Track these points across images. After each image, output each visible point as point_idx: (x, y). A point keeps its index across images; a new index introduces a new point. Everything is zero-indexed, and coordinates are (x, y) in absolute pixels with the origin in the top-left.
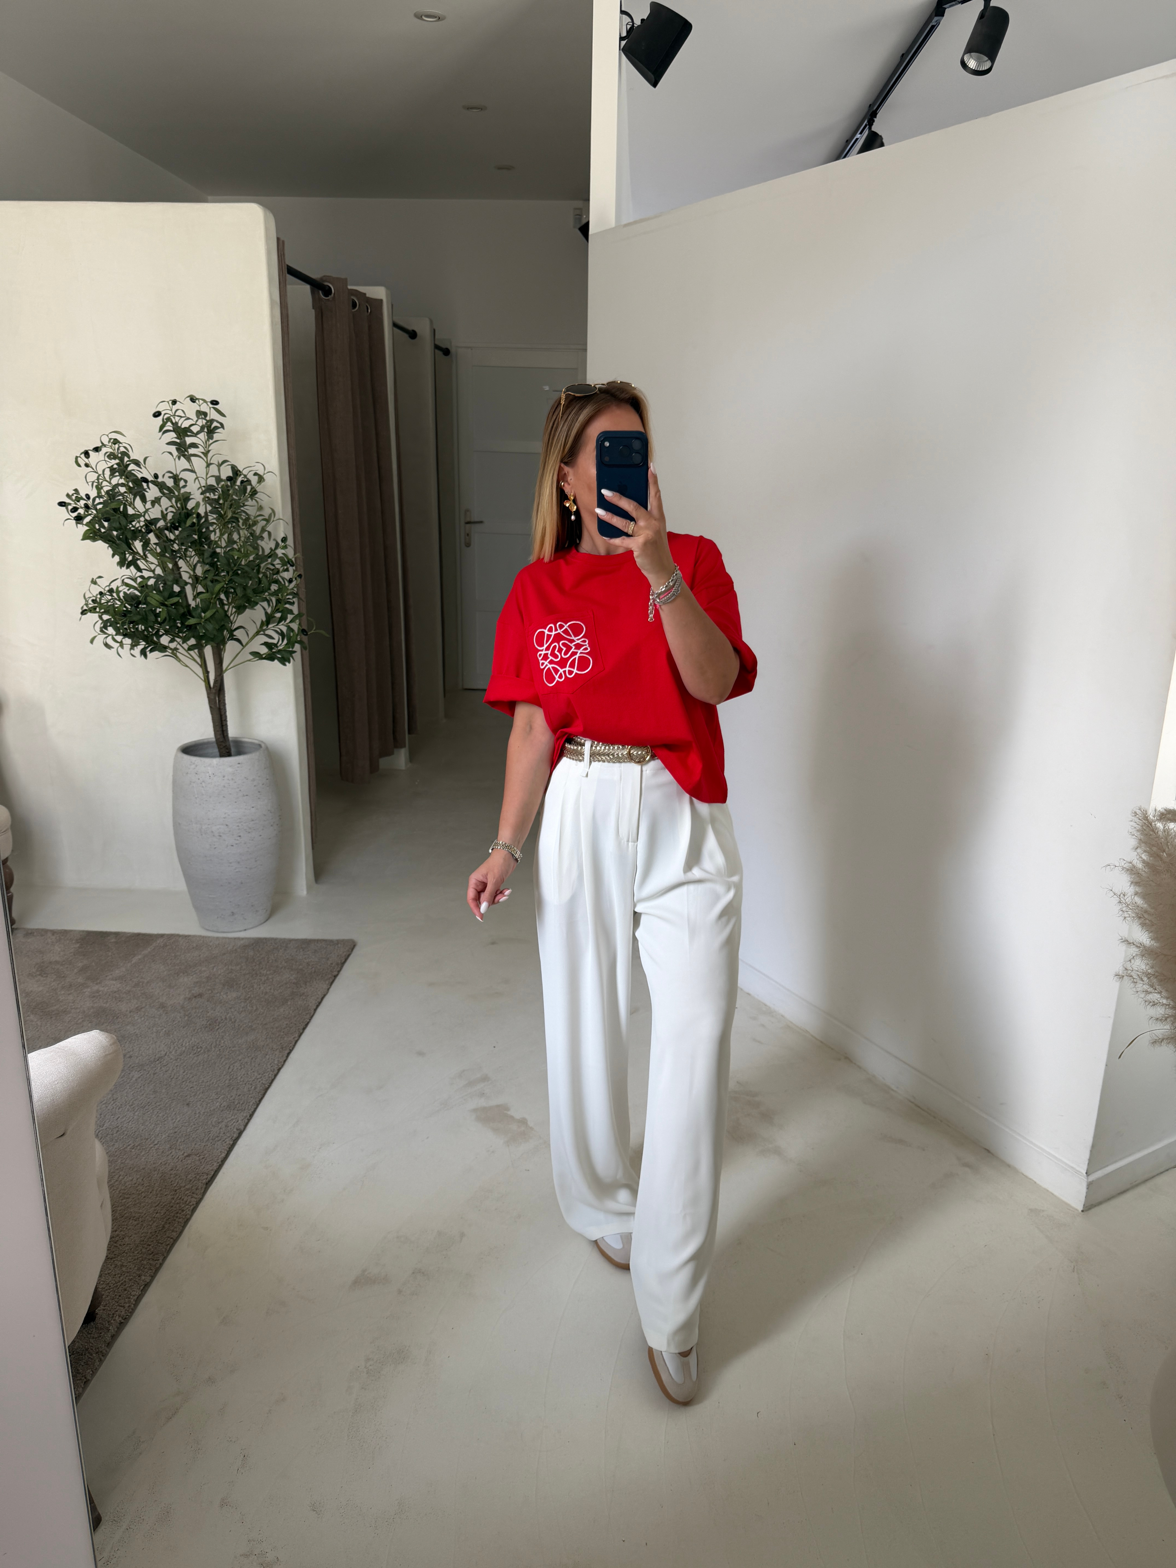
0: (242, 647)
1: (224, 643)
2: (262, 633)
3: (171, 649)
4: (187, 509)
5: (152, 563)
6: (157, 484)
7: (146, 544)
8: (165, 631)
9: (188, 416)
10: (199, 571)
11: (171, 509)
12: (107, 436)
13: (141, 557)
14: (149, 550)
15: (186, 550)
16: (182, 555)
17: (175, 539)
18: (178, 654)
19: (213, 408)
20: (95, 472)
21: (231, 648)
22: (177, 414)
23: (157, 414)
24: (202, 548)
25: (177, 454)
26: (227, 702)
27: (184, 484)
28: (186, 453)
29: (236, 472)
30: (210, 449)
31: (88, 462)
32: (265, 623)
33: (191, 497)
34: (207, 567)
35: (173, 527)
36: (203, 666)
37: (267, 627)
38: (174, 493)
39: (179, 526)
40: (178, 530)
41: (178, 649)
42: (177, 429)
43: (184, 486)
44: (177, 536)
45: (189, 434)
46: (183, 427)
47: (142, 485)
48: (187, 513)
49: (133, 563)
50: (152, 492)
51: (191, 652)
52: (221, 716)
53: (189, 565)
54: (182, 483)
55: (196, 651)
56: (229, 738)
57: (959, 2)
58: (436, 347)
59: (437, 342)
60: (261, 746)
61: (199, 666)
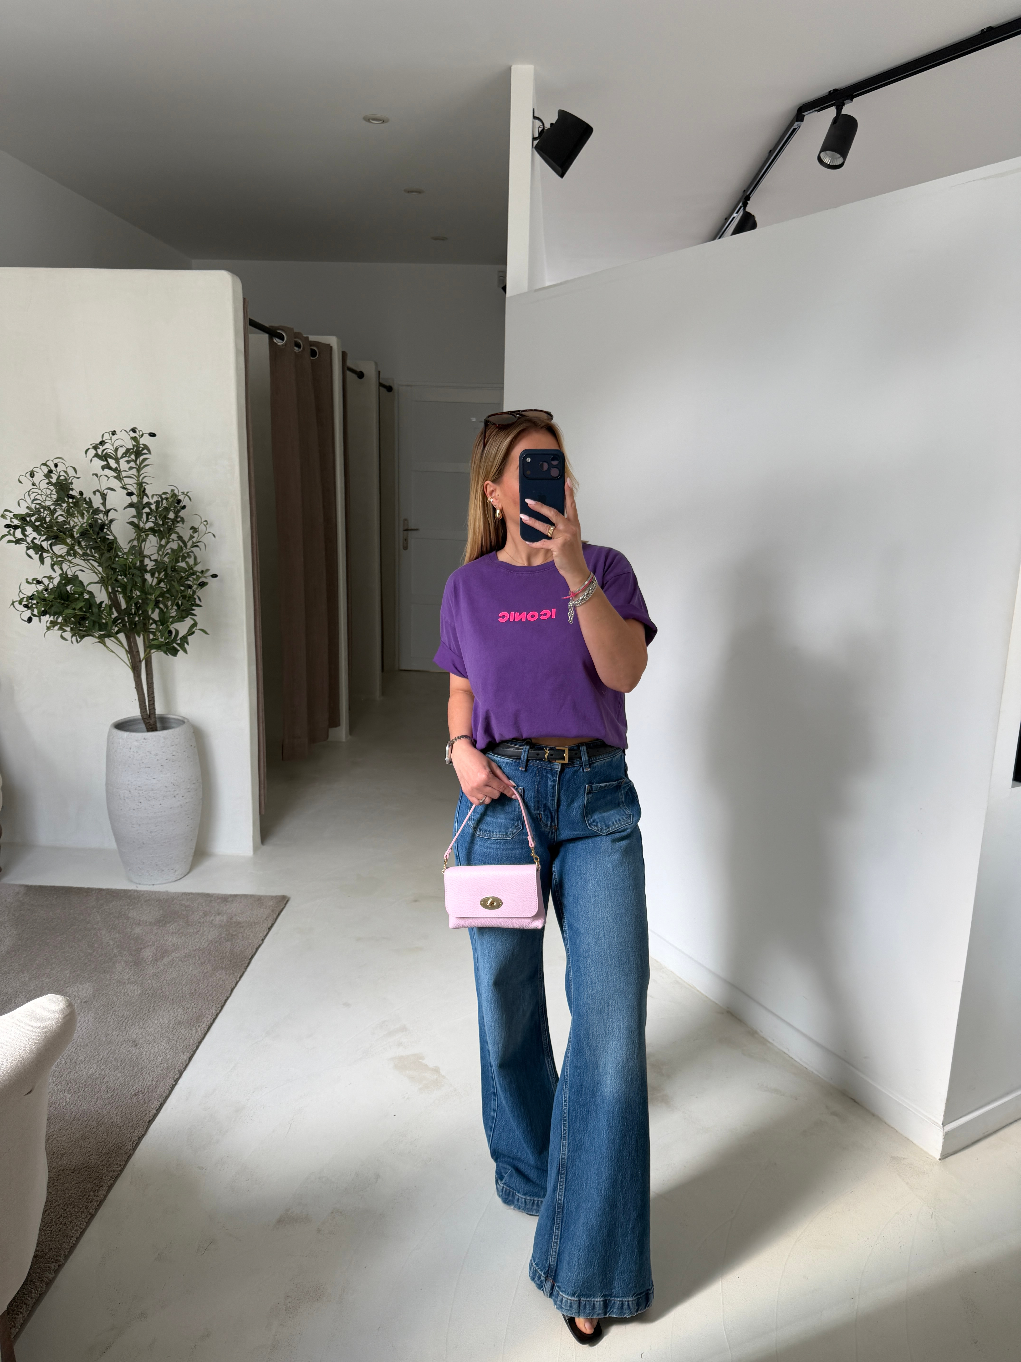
52: (149, 699)
56: (157, 716)
57: (816, 109)
58: (381, 385)
59: (382, 381)
60: (184, 722)
61: (126, 654)
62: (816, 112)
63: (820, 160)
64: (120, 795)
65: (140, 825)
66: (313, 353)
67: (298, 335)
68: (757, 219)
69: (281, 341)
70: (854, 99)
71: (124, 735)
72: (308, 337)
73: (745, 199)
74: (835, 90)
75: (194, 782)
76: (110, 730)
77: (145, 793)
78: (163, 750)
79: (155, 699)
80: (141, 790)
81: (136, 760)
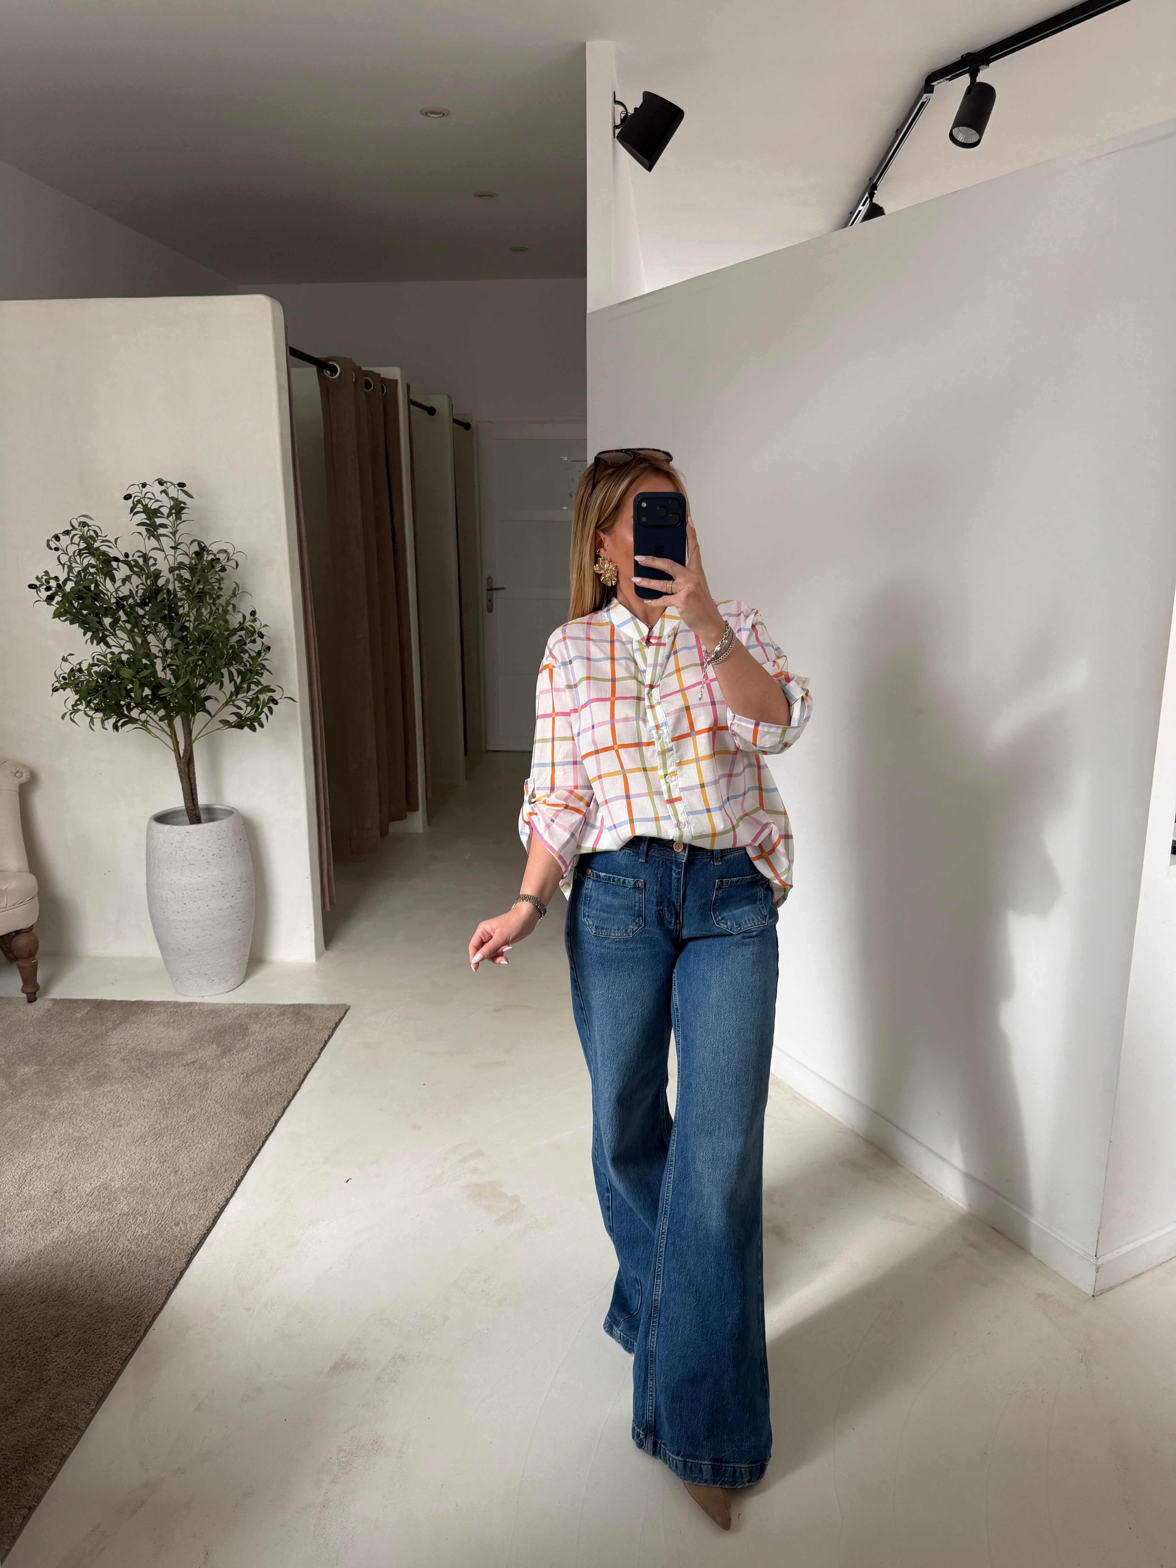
0: (210, 718)
1: (194, 715)
2: (231, 703)
3: (140, 720)
4: (158, 586)
5: (122, 639)
6: (128, 563)
7: (116, 620)
8: (135, 704)
9: (157, 498)
10: (169, 645)
11: (141, 586)
12: (76, 520)
13: (112, 633)
14: (118, 627)
15: (156, 625)
16: (152, 630)
17: (145, 615)
18: (148, 726)
19: (181, 490)
20: (65, 553)
21: (200, 718)
22: (146, 496)
23: (127, 497)
24: (172, 622)
25: (146, 534)
26: (196, 771)
27: (154, 562)
28: (155, 533)
29: (203, 549)
30: (177, 529)
31: (57, 543)
32: (235, 693)
33: (161, 575)
34: (177, 641)
35: (143, 604)
36: (173, 736)
37: (237, 697)
38: (145, 571)
39: (150, 602)
40: (148, 606)
41: (148, 721)
42: (146, 510)
43: (154, 565)
44: (147, 611)
45: (159, 515)
46: (152, 508)
47: (111, 565)
48: (158, 590)
49: (103, 640)
50: (122, 572)
51: (161, 723)
52: (190, 784)
53: (159, 640)
54: (151, 562)
55: (166, 721)
56: (200, 805)
57: (948, 77)
58: (456, 421)
59: (455, 418)
60: (232, 813)
61: (168, 737)
62: (948, 81)
63: (952, 137)
64: (161, 897)
65: (185, 929)
66: (367, 385)
69: (333, 374)
70: (992, 64)
71: (165, 828)
73: (872, 189)
74: (970, 54)
75: (245, 880)
76: (149, 823)
77: (191, 893)
78: (209, 845)
79: (198, 788)
80: (185, 890)
81: (179, 856)
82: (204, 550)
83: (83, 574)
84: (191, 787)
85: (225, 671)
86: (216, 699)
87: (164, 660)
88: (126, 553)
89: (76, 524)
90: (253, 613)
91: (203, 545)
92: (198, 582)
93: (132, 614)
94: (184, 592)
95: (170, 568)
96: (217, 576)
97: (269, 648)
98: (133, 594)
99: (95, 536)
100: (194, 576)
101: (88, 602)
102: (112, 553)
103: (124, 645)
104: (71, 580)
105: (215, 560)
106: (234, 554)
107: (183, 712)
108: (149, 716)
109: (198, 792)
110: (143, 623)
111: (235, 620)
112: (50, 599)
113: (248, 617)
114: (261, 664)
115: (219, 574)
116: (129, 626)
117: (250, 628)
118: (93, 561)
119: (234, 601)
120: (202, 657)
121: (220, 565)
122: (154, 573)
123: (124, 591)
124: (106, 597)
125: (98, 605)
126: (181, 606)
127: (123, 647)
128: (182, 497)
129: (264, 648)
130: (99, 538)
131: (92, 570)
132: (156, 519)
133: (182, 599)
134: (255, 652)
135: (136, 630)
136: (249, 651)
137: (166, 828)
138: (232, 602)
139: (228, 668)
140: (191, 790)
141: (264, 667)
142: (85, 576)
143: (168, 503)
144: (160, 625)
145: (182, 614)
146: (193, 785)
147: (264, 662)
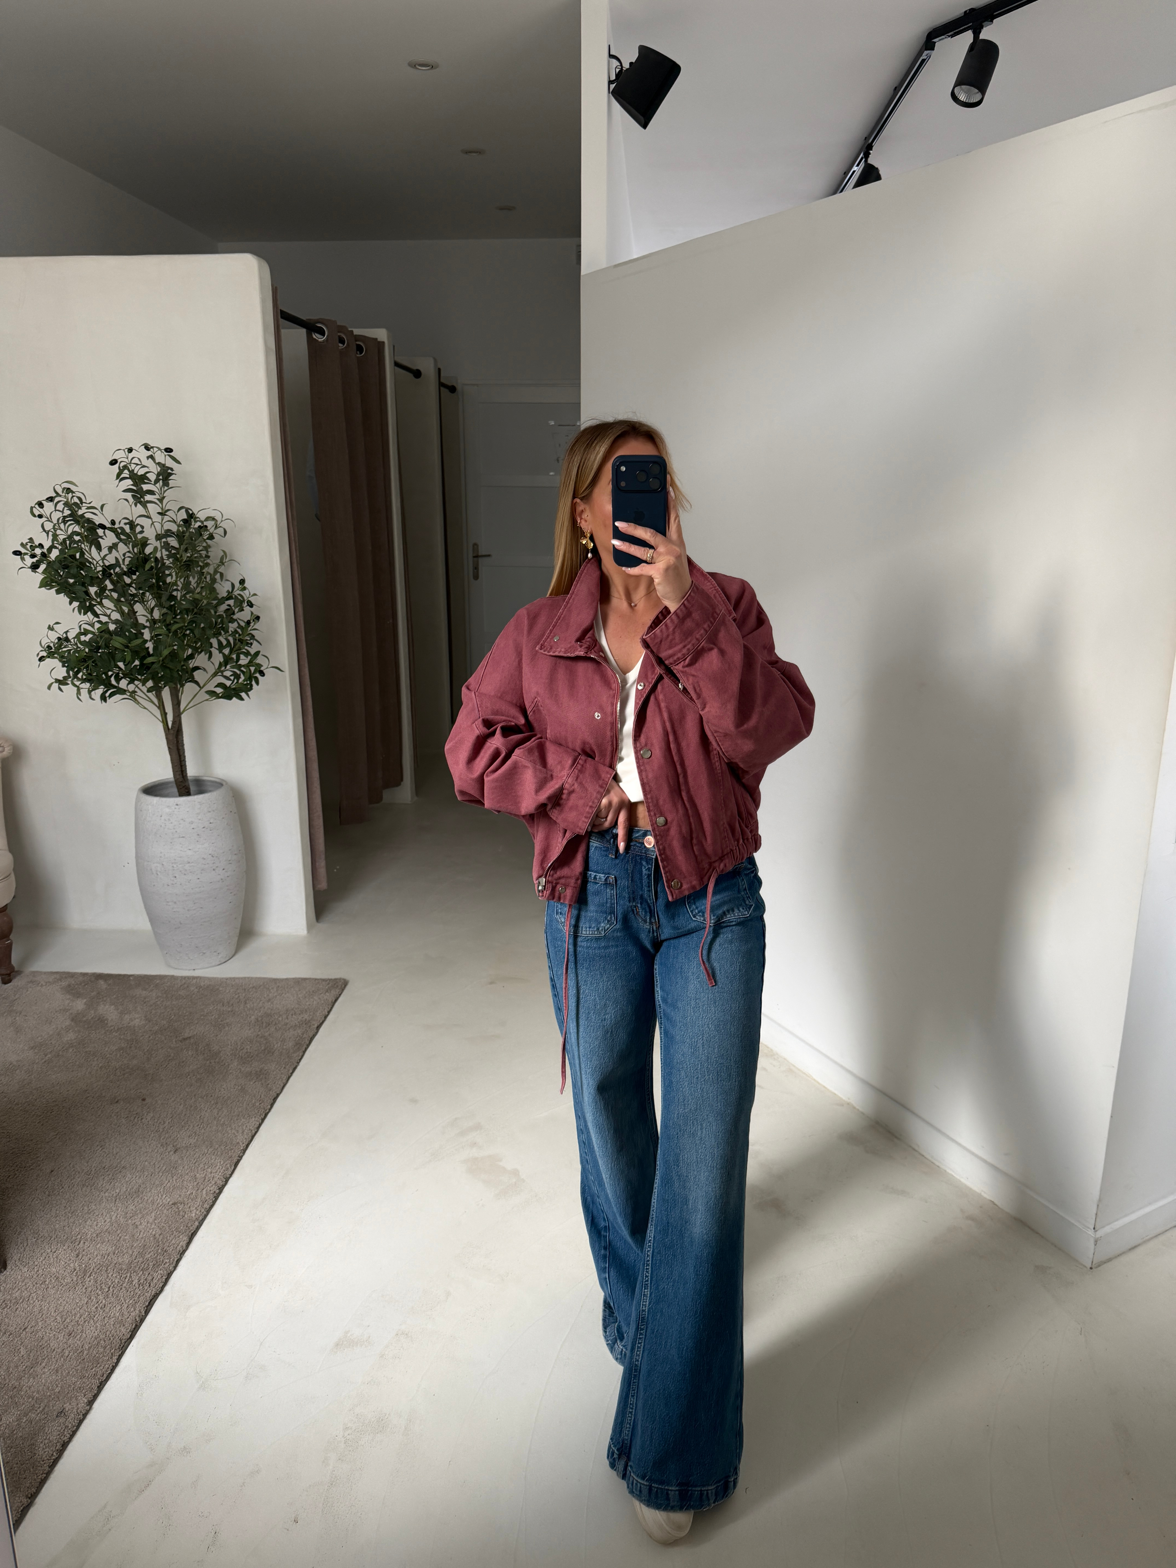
0: (199, 689)
1: (182, 686)
2: (219, 674)
3: (128, 691)
4: (145, 554)
5: (109, 609)
6: (115, 530)
7: (103, 589)
8: (124, 675)
9: (143, 464)
10: (157, 614)
11: (128, 554)
12: (60, 485)
13: (98, 602)
14: (105, 596)
15: (143, 594)
16: (140, 599)
17: (132, 583)
18: (136, 697)
19: (168, 455)
20: (49, 521)
21: (189, 689)
22: (133, 462)
23: (113, 462)
24: (159, 591)
25: (133, 500)
26: (185, 743)
27: (141, 530)
28: (142, 499)
29: (191, 515)
30: (165, 495)
31: (41, 510)
32: (223, 664)
33: (148, 543)
34: (165, 610)
35: (130, 572)
36: (161, 707)
37: (225, 668)
38: (132, 539)
39: (137, 571)
40: (135, 574)
41: (136, 692)
42: (133, 476)
43: (142, 532)
44: (134, 580)
45: (146, 481)
46: (139, 474)
47: (97, 533)
48: (145, 558)
49: (89, 609)
50: (108, 539)
51: (150, 694)
52: (180, 756)
53: (146, 609)
54: (138, 529)
55: (154, 692)
56: (189, 778)
57: (949, 34)
58: (441, 385)
59: (442, 380)
60: (222, 785)
61: (156, 708)
62: (950, 38)
63: (954, 97)
64: (151, 869)
65: (175, 903)
66: (360, 349)
67: (342, 329)
68: (881, 172)
69: (322, 337)
70: (995, 21)
72: (352, 331)
73: (867, 149)
74: (972, 10)
75: (236, 853)
76: (137, 796)
77: (180, 866)
78: (199, 817)
79: (187, 760)
80: (175, 863)
81: (168, 829)
82: (192, 518)
83: (68, 542)
84: (180, 759)
85: (214, 641)
86: (205, 670)
87: (152, 629)
88: (113, 520)
89: (59, 490)
90: (242, 582)
91: (191, 512)
92: (186, 550)
93: (118, 582)
94: (171, 560)
95: (156, 535)
96: (204, 544)
97: (258, 618)
98: (119, 562)
99: (79, 503)
100: (182, 544)
101: (74, 571)
102: (98, 520)
103: (110, 615)
104: (56, 548)
105: (203, 527)
106: (222, 521)
107: (171, 684)
108: (137, 686)
109: (187, 763)
110: (129, 591)
111: (223, 589)
112: (35, 567)
113: (237, 585)
114: (250, 634)
115: (206, 543)
116: (115, 595)
117: (239, 597)
118: (77, 529)
119: (221, 569)
120: (190, 627)
121: (208, 533)
122: (141, 541)
123: (110, 560)
124: (92, 566)
125: (83, 573)
126: (169, 575)
127: (109, 616)
128: (169, 463)
129: (253, 618)
130: (84, 505)
131: (77, 538)
132: (142, 486)
133: (169, 568)
134: (244, 622)
135: (122, 599)
136: (239, 621)
137: (155, 800)
138: (219, 571)
139: (217, 638)
140: (181, 761)
141: (253, 637)
142: (70, 544)
143: (155, 469)
144: (148, 594)
145: (170, 583)
146: (182, 757)
147: (253, 632)
